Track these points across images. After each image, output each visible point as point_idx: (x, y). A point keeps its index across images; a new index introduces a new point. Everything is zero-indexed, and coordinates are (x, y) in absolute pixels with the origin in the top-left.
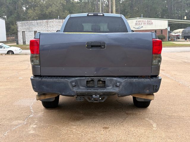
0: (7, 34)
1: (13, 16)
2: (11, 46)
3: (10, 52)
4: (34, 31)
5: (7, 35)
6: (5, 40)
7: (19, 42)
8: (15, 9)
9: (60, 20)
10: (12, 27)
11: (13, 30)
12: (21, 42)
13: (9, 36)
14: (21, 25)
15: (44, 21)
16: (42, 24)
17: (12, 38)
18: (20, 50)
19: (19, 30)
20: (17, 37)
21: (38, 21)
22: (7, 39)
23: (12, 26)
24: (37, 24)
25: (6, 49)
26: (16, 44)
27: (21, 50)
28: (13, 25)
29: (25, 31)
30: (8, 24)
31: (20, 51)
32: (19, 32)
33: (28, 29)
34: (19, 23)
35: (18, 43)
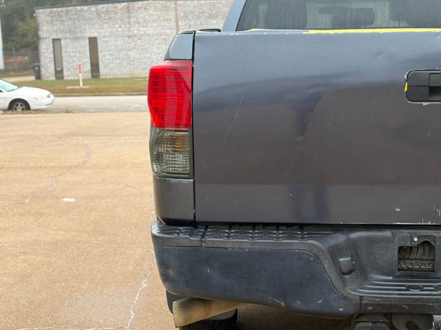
0: (5, 49)
2: (20, 85)
3: (19, 105)
4: (90, 39)
5: (7, 51)
7: (43, 71)
10: (21, 27)
11: (24, 35)
12: (48, 70)
13: (12, 55)
14: (48, 19)
15: (120, 6)
16: (112, 15)
17: (19, 59)
18: (49, 97)
19: (44, 36)
20: (36, 57)
21: (100, 6)
22: (6, 64)
23: (20, 22)
24: (99, 15)
25: (5, 94)
26: (33, 78)
27: (52, 96)
28: (23, 19)
29: (60, 37)
31: (49, 100)
32: (41, 42)
33: (70, 31)
34: (42, 15)
35: (39, 77)
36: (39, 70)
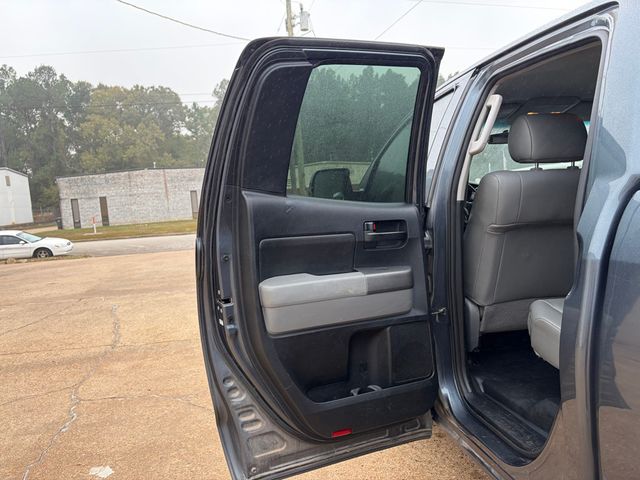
0: (33, 208)
1: (46, 167)
2: (43, 236)
3: (42, 253)
4: (100, 198)
5: (35, 209)
6: (30, 219)
7: (64, 223)
8: (51, 154)
9: (158, 171)
10: (47, 191)
11: (50, 197)
12: (68, 222)
13: (39, 212)
14: (68, 185)
15: (123, 174)
16: (117, 181)
17: (45, 214)
18: (69, 244)
19: (65, 197)
20: (59, 213)
21: (107, 175)
22: (34, 219)
23: (45, 189)
24: (107, 181)
25: (30, 245)
26: (56, 228)
27: (72, 244)
28: (48, 186)
29: (76, 197)
30: (37, 184)
31: (69, 247)
32: (62, 202)
33: (84, 193)
34: (62, 182)
35: (61, 227)
36: (61, 222)
